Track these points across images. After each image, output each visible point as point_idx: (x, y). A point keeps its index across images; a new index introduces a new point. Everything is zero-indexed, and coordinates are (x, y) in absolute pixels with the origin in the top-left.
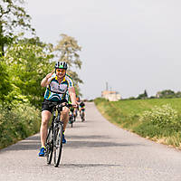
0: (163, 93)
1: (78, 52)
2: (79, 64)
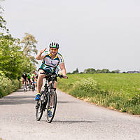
0: (88, 70)
1: (35, 44)
2: (36, 52)
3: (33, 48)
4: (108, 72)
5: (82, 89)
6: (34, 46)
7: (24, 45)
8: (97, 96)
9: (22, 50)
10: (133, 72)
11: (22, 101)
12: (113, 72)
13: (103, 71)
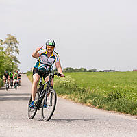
0: (67, 69)
1: (17, 45)
2: (18, 52)
3: (15, 48)
4: (85, 70)
5: (61, 87)
6: (16, 47)
7: (7, 46)
8: (75, 93)
9: (4, 50)
10: (109, 71)
11: (4, 98)
12: (90, 71)
13: (80, 70)
